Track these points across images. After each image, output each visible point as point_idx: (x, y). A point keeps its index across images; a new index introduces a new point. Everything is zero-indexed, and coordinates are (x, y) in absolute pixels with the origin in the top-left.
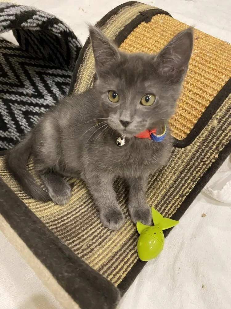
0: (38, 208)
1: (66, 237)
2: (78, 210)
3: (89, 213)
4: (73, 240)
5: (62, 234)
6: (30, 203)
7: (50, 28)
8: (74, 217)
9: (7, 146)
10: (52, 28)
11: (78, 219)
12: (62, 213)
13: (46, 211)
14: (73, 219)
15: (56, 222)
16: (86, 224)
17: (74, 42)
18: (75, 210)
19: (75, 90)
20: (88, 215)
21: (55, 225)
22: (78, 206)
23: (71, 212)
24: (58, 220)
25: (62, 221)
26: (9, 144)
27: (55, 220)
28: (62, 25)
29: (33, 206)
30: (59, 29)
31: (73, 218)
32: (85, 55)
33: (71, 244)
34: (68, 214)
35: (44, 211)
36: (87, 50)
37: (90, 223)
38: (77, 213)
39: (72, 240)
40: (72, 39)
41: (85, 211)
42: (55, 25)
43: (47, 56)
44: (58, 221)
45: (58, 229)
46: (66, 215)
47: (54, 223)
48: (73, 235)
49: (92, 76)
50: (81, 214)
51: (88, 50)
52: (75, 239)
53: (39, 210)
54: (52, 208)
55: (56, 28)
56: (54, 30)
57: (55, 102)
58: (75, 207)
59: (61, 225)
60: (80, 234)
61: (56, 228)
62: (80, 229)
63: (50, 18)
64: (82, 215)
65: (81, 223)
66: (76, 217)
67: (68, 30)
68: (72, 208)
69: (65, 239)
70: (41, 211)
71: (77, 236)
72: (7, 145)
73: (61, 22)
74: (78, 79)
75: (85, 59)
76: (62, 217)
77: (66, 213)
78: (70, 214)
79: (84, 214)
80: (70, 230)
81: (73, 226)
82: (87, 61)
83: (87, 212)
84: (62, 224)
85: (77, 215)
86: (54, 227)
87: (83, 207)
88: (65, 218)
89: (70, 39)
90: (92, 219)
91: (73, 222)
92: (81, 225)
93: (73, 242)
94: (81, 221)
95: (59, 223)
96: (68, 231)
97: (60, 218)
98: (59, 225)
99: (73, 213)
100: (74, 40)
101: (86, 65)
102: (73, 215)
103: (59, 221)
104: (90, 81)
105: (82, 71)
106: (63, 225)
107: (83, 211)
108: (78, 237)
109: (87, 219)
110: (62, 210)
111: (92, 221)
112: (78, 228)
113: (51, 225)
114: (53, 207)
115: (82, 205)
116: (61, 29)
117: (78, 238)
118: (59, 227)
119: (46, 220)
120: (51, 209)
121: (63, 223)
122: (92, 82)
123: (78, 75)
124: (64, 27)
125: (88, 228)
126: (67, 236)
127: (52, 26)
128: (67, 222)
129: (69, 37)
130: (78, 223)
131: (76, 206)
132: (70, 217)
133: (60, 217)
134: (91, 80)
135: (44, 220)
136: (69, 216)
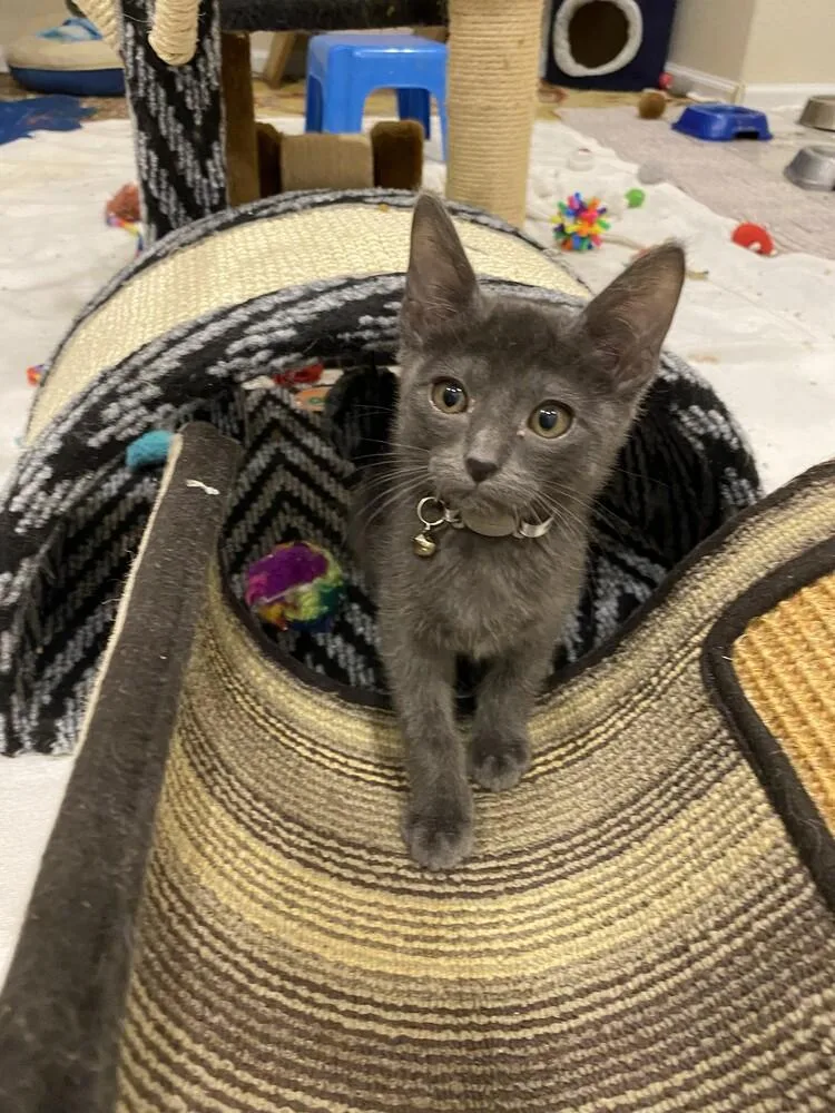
0: (252, 882)
1: (241, 1045)
2: (367, 1009)
3: (391, 1056)
4: (255, 1081)
5: (239, 1024)
6: (247, 848)
7: (674, 407)
8: (334, 1016)
9: (357, 672)
10: (680, 413)
11: (339, 1037)
12: (307, 968)
13: (268, 914)
14: (322, 1023)
15: (261, 974)
16: (351, 1083)
17: (742, 490)
18: (356, 1000)
19: (646, 627)
20: (386, 1062)
21: (251, 977)
22: (379, 998)
23: (341, 995)
24: (274, 971)
25: (282, 990)
26: (365, 669)
27: (262, 964)
28: (720, 418)
29: (246, 861)
30: (702, 425)
31: (326, 1018)
32: (736, 532)
33: (233, 1086)
34: (324, 989)
35: (259, 907)
36: (752, 520)
37: (364, 1094)
38: (353, 1015)
39: (247, 1077)
40: (740, 477)
41: (384, 1039)
42: (695, 409)
43: (650, 517)
44: (268, 975)
45: (245, 998)
46: (313, 987)
47: (252, 967)
48: (270, 1066)
49: (720, 604)
50: (361, 1034)
51: (757, 521)
52: (264, 1086)
53: (251, 888)
54: (295, 925)
55: (695, 418)
56: (685, 418)
57: (579, 640)
58: (366, 994)
59: (264, 997)
60: (295, 1090)
61: (242, 988)
62: (312, 1073)
63: (688, 382)
64: (363, 1042)
65: (335, 1061)
66: (337, 1026)
67: (734, 441)
68: (355, 983)
69: (230, 1045)
70: (252, 897)
71: (278, 1084)
72: (360, 667)
73: (723, 411)
74: (671, 598)
75: (729, 543)
76: (297, 981)
77: (319, 980)
78: (329, 997)
79: (372, 1044)
80: (278, 1043)
81: (300, 1042)
82: (733, 553)
83: (387, 1048)
84: (272, 995)
85: (348, 1023)
86: (240, 977)
87: (390, 1016)
88: (303, 992)
89: (731, 472)
90: (384, 1089)
91: (314, 1029)
92: (327, 1067)
93: (247, 1088)
94: (344, 1055)
95: (266, 983)
96: (266, 1038)
97: (285, 976)
98: (262, 991)
99: (343, 1005)
100: (744, 482)
101: (720, 564)
102: (333, 1009)
103: (275, 980)
104: (706, 617)
105: (699, 576)
106: (271, 1003)
107: (381, 1029)
108: (281, 1091)
109: (369, 1069)
110: (316, 959)
111: (380, 1096)
112: (310, 1063)
113: (236, 964)
114: (300, 926)
115: (393, 1008)
116: (712, 427)
117: (277, 1095)
118: (253, 995)
119: (239, 935)
120: (288, 923)
121: (281, 998)
122: (708, 621)
123: (677, 586)
124: (725, 428)
125: (342, 1102)
126: (247, 1046)
127: (685, 407)
128: (296, 1007)
129: (733, 465)
130: (329, 1051)
131: (372, 990)
132: (320, 1006)
133: (290, 970)
134: (711, 613)
135: (234, 926)
136: (319, 997)
